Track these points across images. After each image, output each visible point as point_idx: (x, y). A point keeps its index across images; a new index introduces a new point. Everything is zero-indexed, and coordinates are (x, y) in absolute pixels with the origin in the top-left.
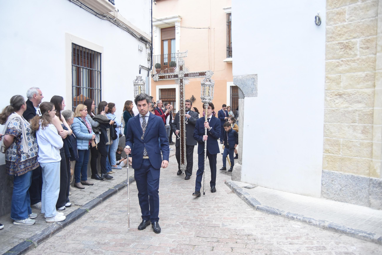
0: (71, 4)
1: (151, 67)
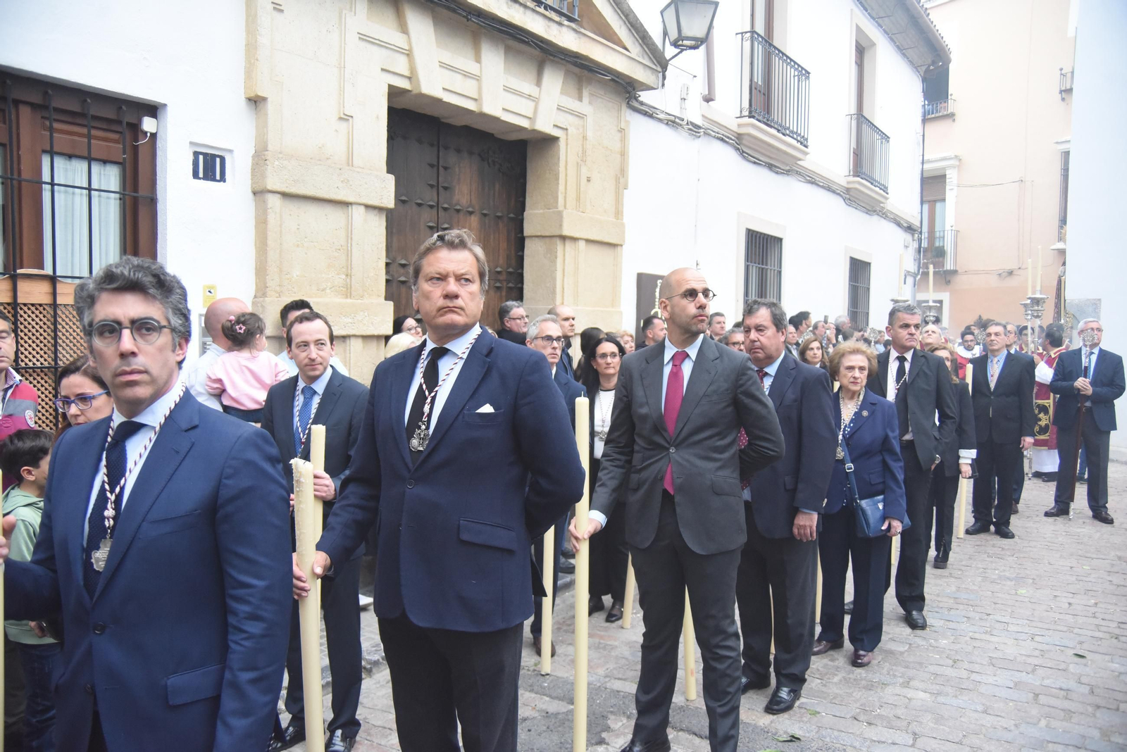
0: (850, 208)
1: (919, 271)
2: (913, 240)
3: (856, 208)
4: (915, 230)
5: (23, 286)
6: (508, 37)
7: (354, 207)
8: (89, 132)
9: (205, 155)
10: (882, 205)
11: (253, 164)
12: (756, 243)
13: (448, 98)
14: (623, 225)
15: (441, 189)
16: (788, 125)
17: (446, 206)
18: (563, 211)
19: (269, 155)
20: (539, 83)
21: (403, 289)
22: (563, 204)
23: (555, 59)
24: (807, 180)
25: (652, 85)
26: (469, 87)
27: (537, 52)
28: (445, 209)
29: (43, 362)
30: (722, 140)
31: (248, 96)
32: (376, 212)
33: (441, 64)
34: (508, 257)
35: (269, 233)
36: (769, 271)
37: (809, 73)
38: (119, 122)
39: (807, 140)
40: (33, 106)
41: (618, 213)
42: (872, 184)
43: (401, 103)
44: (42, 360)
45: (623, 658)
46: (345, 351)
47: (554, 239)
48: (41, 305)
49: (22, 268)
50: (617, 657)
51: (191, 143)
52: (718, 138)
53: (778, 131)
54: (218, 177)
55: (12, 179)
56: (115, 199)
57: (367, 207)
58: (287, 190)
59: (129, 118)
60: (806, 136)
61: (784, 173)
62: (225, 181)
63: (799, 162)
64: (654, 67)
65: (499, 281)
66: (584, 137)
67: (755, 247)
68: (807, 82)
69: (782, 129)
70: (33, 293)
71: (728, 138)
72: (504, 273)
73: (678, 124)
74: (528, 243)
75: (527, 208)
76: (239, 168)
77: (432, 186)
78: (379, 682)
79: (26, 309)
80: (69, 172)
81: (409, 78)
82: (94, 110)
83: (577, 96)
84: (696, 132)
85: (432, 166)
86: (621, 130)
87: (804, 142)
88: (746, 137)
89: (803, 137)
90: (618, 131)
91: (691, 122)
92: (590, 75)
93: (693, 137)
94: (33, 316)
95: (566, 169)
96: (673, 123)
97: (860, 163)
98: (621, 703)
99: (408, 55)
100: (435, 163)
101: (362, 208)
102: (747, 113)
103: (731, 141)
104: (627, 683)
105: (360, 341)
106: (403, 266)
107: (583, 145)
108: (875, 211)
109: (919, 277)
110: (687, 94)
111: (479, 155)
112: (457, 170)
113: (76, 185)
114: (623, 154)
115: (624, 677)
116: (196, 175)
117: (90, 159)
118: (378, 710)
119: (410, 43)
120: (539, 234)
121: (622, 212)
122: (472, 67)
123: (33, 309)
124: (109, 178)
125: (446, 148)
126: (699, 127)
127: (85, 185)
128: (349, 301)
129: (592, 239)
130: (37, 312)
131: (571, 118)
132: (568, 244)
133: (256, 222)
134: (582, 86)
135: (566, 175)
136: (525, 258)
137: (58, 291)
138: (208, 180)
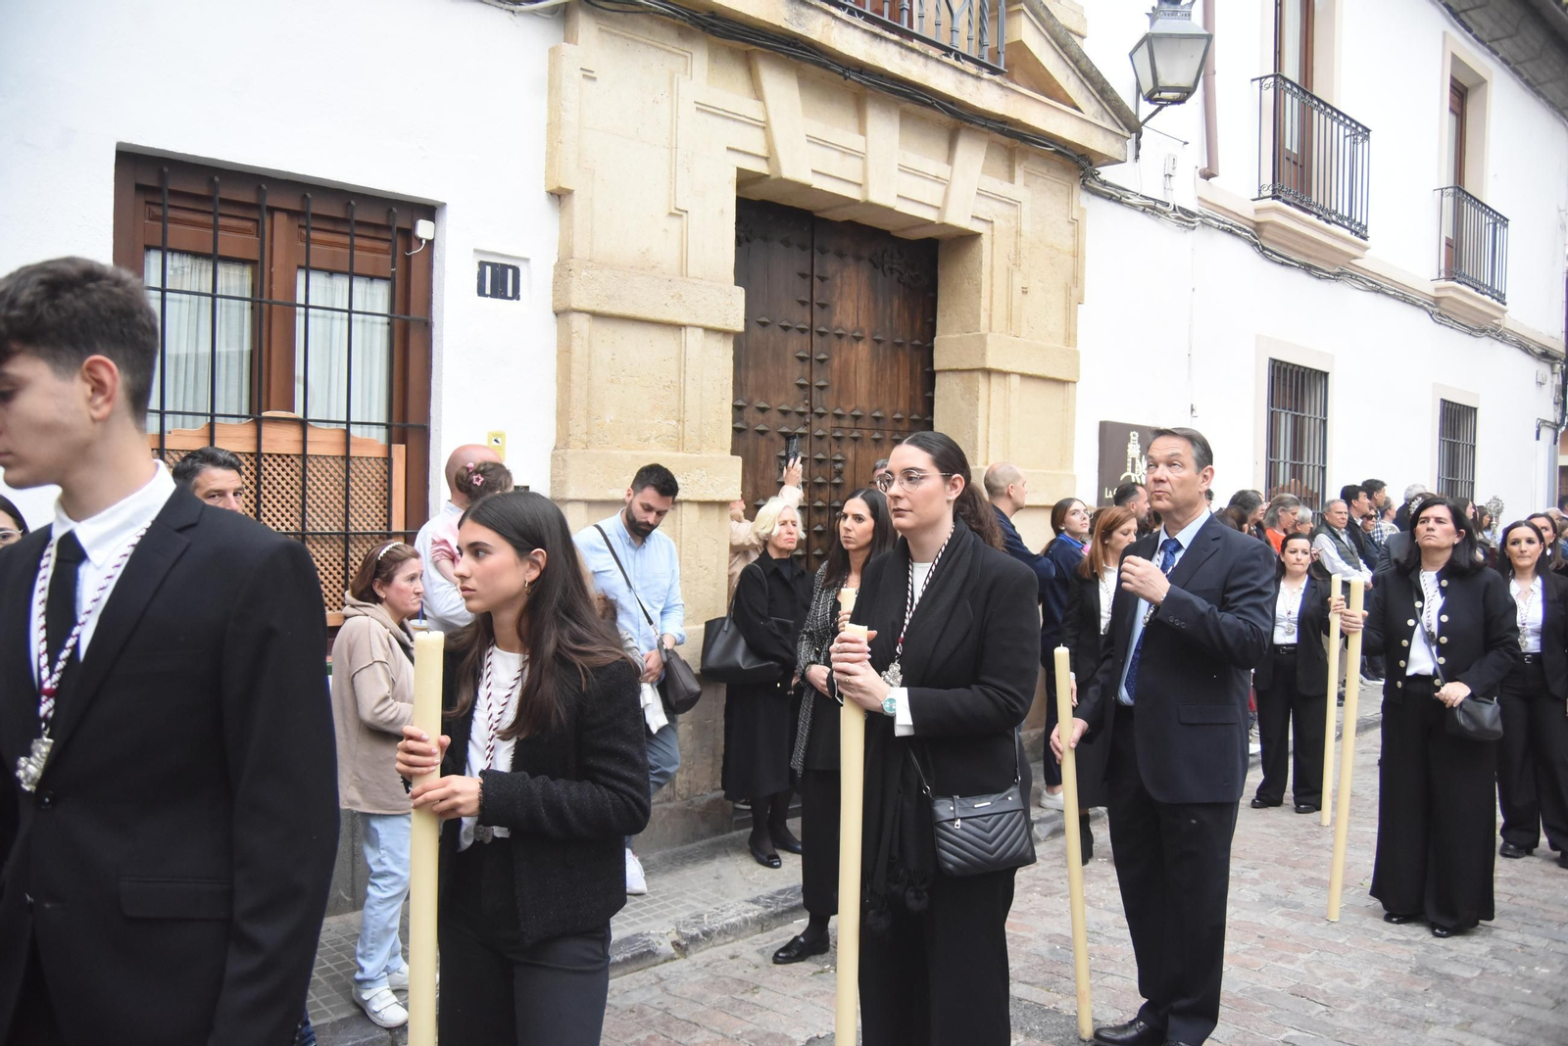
0: (1441, 327)
1: (1563, 420)
2: (1553, 373)
3: (1452, 327)
4: (1555, 359)
5: (268, 431)
6: (902, 98)
7: (689, 330)
8: (352, 241)
9: (494, 265)
10: (1495, 321)
11: (555, 276)
12: (1285, 380)
13: (818, 183)
14: (1076, 354)
15: (815, 306)
16: (1334, 208)
17: (823, 329)
18: (986, 335)
19: (574, 264)
20: (950, 159)
21: (763, 441)
22: (988, 326)
23: (972, 126)
24: (1367, 286)
25: (1117, 157)
26: (850, 168)
27: (946, 118)
28: (822, 334)
29: (289, 526)
30: (1231, 232)
31: (549, 189)
32: (719, 337)
33: (810, 139)
34: (912, 400)
35: (574, 365)
36: (1307, 420)
37: (1368, 131)
38: (388, 228)
39: (1365, 228)
40: (292, 214)
41: (1070, 337)
42: (1477, 290)
43: (756, 193)
44: (287, 524)
45: (1038, 955)
46: (674, 521)
47: (976, 374)
48: (288, 456)
49: (268, 410)
50: (1028, 954)
51: (476, 251)
52: (1223, 230)
53: (1319, 216)
54: (510, 294)
55: (261, 302)
56: (382, 324)
57: (707, 330)
58: (598, 309)
59: (401, 222)
60: (1364, 223)
61: (1328, 278)
62: (518, 299)
63: (1353, 262)
64: (1119, 131)
65: (898, 431)
66: (1017, 233)
67: (1285, 385)
68: (1366, 144)
69: (1326, 214)
70: (280, 440)
71: (1240, 228)
72: (906, 421)
73: (1160, 211)
74: (939, 380)
75: (938, 332)
76: (536, 282)
77: (803, 303)
78: (695, 965)
79: (270, 460)
80: (323, 290)
81: (766, 159)
82: (361, 214)
83: (1007, 175)
84: (1188, 222)
85: (803, 276)
86: (1074, 222)
87: (1361, 232)
88: (1268, 227)
89: (1360, 224)
90: (1069, 222)
91: (1179, 207)
92: (1023, 146)
93: (1184, 229)
94: (279, 469)
95: (992, 277)
96: (1153, 208)
97: (1456, 260)
98: (1021, 1014)
99: (764, 128)
100: (808, 272)
101: (700, 332)
102: (1270, 193)
103: (1244, 234)
104: (1034, 989)
105: (695, 508)
106: (763, 410)
107: (1016, 244)
108: (1484, 331)
109: (1563, 428)
110: (1174, 168)
111: (870, 260)
112: (838, 281)
113: (336, 307)
114: (1077, 254)
115: (1032, 981)
116: (481, 292)
117: (351, 275)
118: (686, 999)
119: (766, 112)
120: (954, 367)
121: (1076, 335)
122: (853, 140)
123: (279, 460)
124: (375, 297)
125: (823, 251)
126: (1194, 215)
127: (346, 307)
128: (680, 454)
129: (1030, 373)
130: (284, 465)
131: (997, 206)
132: (994, 379)
133: (558, 351)
134: (1014, 162)
135: (992, 285)
136: (935, 400)
137: (309, 439)
138: (496, 297)
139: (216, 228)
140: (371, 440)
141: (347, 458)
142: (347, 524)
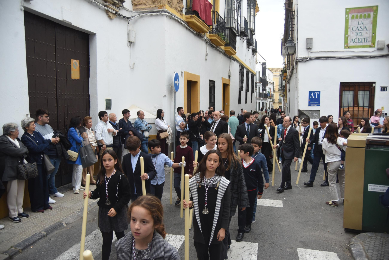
5: (354, 108)
8: (364, 87)
9: (383, 88)
38: (369, 85)
40: (358, 85)
49: (355, 105)
51: (380, 86)
55: (355, 95)
59: (371, 85)
62: (387, 91)
70: (356, 109)
79: (355, 111)
80: (361, 93)
82: (366, 84)
116: (381, 91)
117: (364, 91)
124: (367, 93)
137: (359, 108)
138: (384, 91)
139: (349, 88)
140: (366, 108)
141: (363, 110)
142: (363, 117)
